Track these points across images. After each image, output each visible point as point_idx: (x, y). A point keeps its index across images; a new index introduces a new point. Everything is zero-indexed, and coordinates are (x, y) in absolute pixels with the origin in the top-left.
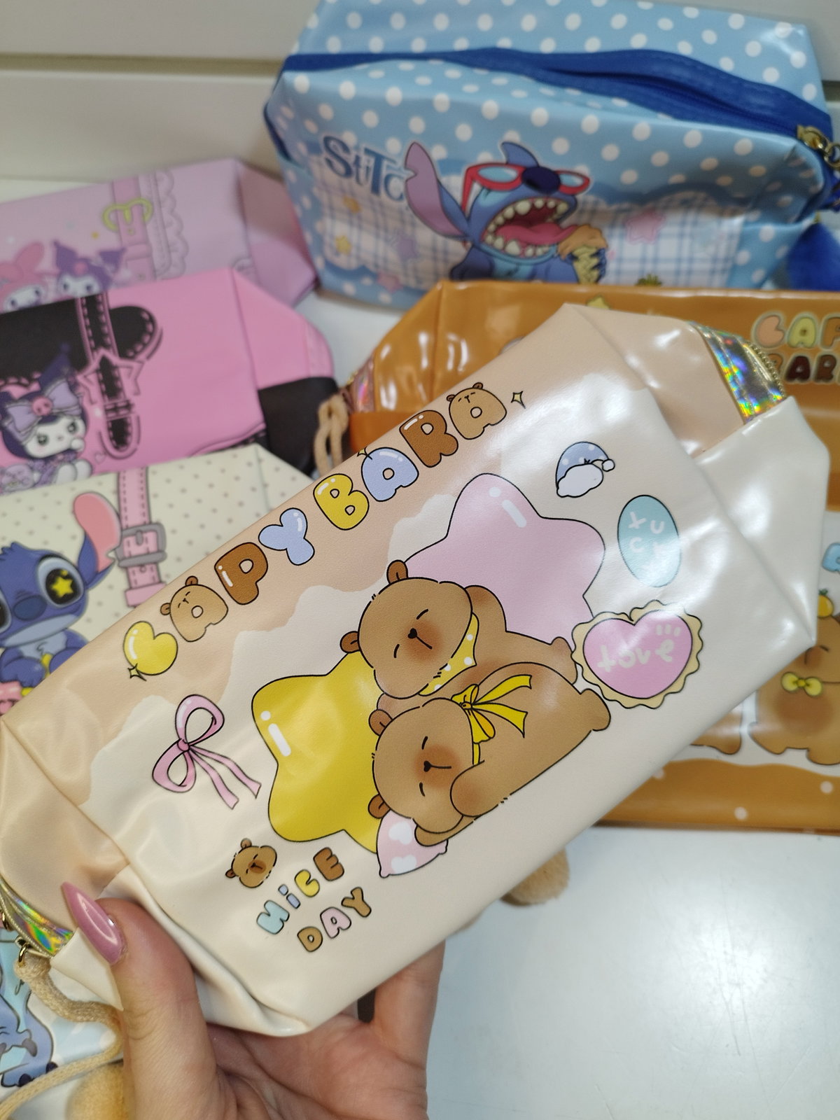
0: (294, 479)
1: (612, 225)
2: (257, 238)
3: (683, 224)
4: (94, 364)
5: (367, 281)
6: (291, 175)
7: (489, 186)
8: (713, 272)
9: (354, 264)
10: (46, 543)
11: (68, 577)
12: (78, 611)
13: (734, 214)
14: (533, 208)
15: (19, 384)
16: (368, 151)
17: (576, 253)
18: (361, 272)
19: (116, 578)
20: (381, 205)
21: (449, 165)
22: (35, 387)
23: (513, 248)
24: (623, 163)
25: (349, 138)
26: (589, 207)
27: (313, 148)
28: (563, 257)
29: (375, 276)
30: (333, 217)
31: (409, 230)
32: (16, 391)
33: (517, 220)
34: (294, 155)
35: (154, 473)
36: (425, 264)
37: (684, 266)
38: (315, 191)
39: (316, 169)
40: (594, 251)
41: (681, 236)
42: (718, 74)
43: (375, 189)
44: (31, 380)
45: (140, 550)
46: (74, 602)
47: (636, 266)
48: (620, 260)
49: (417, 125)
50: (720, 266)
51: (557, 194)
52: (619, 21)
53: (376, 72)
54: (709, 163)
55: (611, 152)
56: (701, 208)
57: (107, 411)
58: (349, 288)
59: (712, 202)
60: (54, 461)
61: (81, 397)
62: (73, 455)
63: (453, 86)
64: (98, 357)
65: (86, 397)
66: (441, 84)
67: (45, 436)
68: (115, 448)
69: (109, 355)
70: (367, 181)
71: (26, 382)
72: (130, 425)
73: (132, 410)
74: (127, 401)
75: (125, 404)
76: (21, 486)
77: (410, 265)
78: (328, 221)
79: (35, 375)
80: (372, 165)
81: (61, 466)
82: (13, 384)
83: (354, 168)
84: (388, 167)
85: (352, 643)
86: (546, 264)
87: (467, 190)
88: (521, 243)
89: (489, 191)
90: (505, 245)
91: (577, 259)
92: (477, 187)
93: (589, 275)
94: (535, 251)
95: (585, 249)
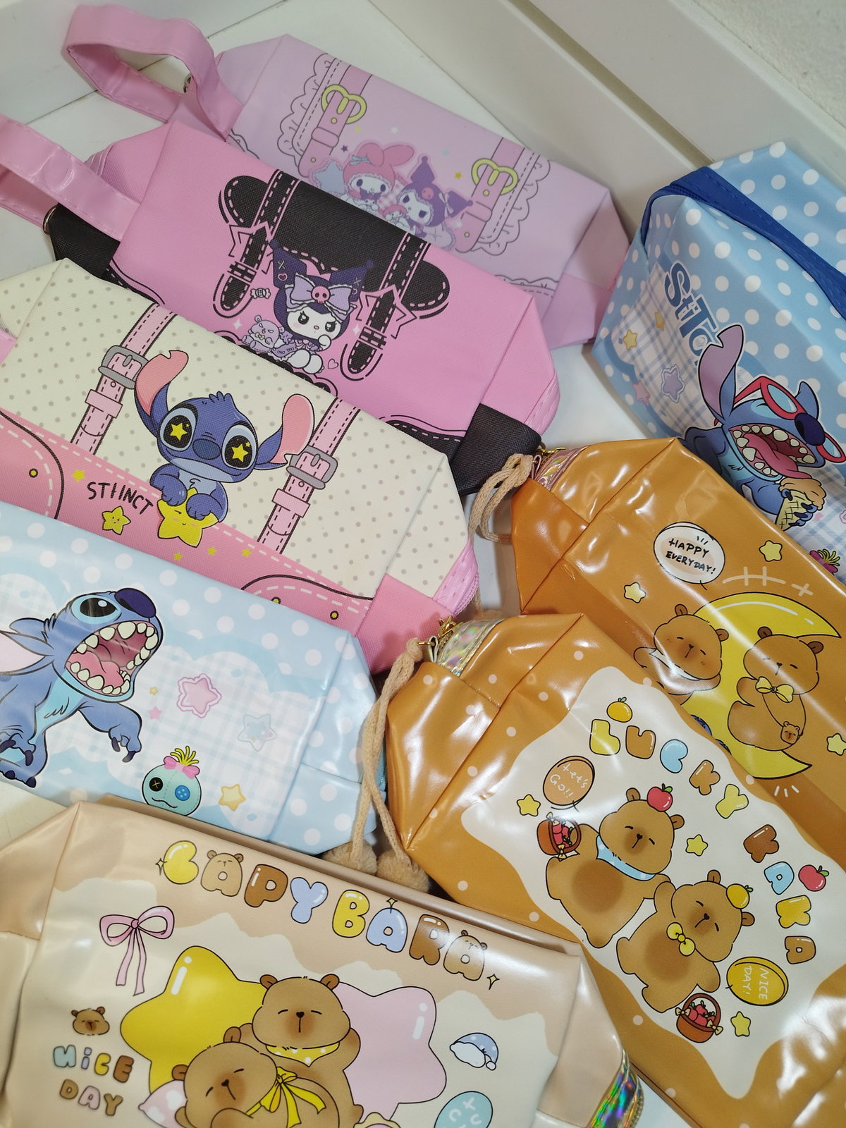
0: (452, 501)
1: (837, 498)
2: (576, 271)
4: (380, 293)
5: (627, 378)
6: (635, 253)
7: (768, 401)
9: (627, 359)
10: (251, 413)
11: (249, 449)
12: (238, 478)
14: (788, 441)
15: (318, 266)
16: (700, 302)
17: (793, 493)
18: (628, 369)
19: (280, 475)
20: (680, 343)
21: (751, 363)
22: (327, 277)
23: (750, 453)
25: (695, 282)
26: (829, 474)
27: (664, 261)
28: (781, 489)
29: (634, 381)
30: (639, 314)
31: (685, 376)
32: (312, 270)
33: (769, 439)
34: (649, 247)
35: (361, 419)
36: (678, 408)
38: (643, 285)
39: (655, 276)
40: (808, 503)
43: (684, 330)
44: (328, 270)
45: (311, 471)
46: (240, 469)
47: (830, 540)
48: (821, 525)
49: (752, 317)
51: (813, 448)
53: (756, 249)
57: (363, 333)
58: (609, 370)
60: (300, 341)
61: (354, 309)
62: (316, 348)
63: (803, 312)
64: (387, 290)
65: (356, 312)
66: (795, 303)
67: (308, 318)
68: (349, 366)
69: (396, 294)
70: (682, 320)
71: (323, 268)
72: (372, 357)
73: (382, 346)
74: (383, 337)
75: (380, 337)
76: (263, 342)
77: (666, 398)
78: (634, 314)
79: (333, 269)
80: (696, 313)
81: (301, 349)
82: (313, 261)
83: (681, 303)
84: (706, 325)
85: (268, 982)
86: (763, 483)
87: (749, 390)
88: (758, 455)
89: (766, 404)
90: (745, 447)
91: (791, 498)
92: (758, 394)
93: (789, 516)
94: (763, 468)
95: (803, 496)
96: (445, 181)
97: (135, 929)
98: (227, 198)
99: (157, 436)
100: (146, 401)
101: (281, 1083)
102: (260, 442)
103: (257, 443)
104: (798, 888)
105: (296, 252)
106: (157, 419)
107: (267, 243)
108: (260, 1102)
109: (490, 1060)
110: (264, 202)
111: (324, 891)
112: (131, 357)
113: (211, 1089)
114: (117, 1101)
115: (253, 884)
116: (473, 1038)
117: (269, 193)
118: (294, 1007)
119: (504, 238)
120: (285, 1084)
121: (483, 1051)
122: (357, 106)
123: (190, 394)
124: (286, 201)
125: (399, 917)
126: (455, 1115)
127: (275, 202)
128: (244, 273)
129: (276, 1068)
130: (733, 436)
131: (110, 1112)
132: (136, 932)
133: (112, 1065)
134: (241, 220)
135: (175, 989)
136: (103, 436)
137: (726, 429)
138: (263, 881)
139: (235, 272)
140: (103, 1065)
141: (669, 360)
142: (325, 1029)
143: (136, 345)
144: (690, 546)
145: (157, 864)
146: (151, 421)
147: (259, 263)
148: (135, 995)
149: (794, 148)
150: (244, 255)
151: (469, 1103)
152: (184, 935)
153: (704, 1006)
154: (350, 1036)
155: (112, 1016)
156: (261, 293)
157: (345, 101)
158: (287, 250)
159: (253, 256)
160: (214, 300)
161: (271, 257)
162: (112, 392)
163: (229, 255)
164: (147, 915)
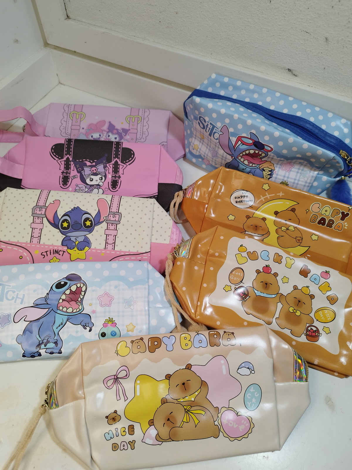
0: (162, 212)
1: (277, 164)
2: (171, 137)
3: (299, 169)
4: (113, 162)
5: (200, 160)
6: (186, 122)
7: (244, 143)
8: (305, 186)
9: (198, 154)
10: (87, 209)
11: (91, 221)
12: (91, 232)
13: (315, 170)
14: (255, 152)
15: (90, 162)
16: (211, 124)
17: (264, 169)
18: (199, 157)
19: (104, 225)
20: (211, 139)
21: (233, 134)
22: (94, 164)
23: (246, 162)
24: (283, 147)
25: (207, 119)
26: (271, 157)
27: (196, 118)
28: (260, 169)
29: (203, 159)
30: (195, 138)
31: (217, 148)
32: (88, 164)
33: (249, 155)
34: (189, 118)
35: (123, 198)
36: (219, 160)
37: (296, 182)
38: (192, 129)
39: (194, 123)
40: (270, 170)
41: (298, 172)
42: (320, 129)
43: (210, 135)
44: (94, 162)
45: (114, 219)
46: (90, 229)
47: (282, 178)
48: (277, 175)
49: (227, 121)
50: (307, 184)
51: (262, 151)
52: (295, 106)
53: (220, 103)
54: (309, 154)
55: (281, 144)
56: (305, 166)
57: (112, 177)
58: (194, 160)
59: (308, 165)
60: (93, 187)
61: (106, 170)
62: (99, 186)
63: (241, 113)
64: (115, 160)
65: (108, 171)
66: (237, 112)
67: (93, 179)
68: (112, 188)
69: (118, 161)
70: (208, 132)
71: (92, 162)
72: (118, 182)
73: (120, 178)
74: (119, 175)
75: (118, 176)
76: (81, 191)
77: (214, 159)
78: (194, 139)
79: (95, 161)
80: (211, 128)
81: (94, 189)
82: (88, 161)
83: (206, 127)
84: (216, 130)
85: (168, 377)
86: (255, 169)
87: (237, 142)
88: (249, 162)
89: (243, 144)
90: (244, 161)
91: (265, 171)
92: (240, 142)
93: (267, 176)
94: (252, 165)
95: (268, 168)
96: (119, 126)
97: (116, 379)
98: (53, 153)
99: (59, 229)
100: (51, 219)
101: (187, 411)
102: (94, 217)
103: (93, 218)
104: (323, 280)
105: (81, 160)
106: (57, 223)
107: (71, 161)
108: (183, 421)
109: (252, 370)
110: (65, 149)
111: (174, 338)
112: (41, 208)
113: (164, 423)
114: (134, 442)
115: (150, 345)
116: (243, 365)
117: (66, 146)
118: (180, 383)
119: (144, 136)
120: (188, 411)
121: (248, 368)
122: (82, 115)
123: (65, 211)
124: (72, 146)
125: (202, 336)
126: (249, 396)
127: (69, 148)
128: (67, 173)
129: (183, 406)
130: (239, 159)
131: (133, 448)
132: (117, 380)
133: (127, 430)
134: (60, 158)
135: (138, 393)
136: (40, 236)
137: (236, 158)
138: (153, 343)
139: (64, 174)
140: (124, 431)
141: (210, 147)
142: (194, 385)
143: (41, 203)
144: (242, 197)
145: (115, 353)
146: (55, 225)
147: (70, 168)
148: (125, 401)
149: (218, 74)
150: (64, 168)
151: (252, 389)
152: (134, 374)
153: (312, 329)
154: (203, 384)
155: (120, 412)
156: (74, 177)
157: (78, 115)
158: (78, 161)
159: (67, 167)
160: (60, 185)
161: (74, 165)
162: (38, 221)
163: (60, 170)
164: (118, 372)
